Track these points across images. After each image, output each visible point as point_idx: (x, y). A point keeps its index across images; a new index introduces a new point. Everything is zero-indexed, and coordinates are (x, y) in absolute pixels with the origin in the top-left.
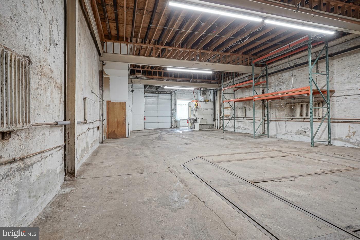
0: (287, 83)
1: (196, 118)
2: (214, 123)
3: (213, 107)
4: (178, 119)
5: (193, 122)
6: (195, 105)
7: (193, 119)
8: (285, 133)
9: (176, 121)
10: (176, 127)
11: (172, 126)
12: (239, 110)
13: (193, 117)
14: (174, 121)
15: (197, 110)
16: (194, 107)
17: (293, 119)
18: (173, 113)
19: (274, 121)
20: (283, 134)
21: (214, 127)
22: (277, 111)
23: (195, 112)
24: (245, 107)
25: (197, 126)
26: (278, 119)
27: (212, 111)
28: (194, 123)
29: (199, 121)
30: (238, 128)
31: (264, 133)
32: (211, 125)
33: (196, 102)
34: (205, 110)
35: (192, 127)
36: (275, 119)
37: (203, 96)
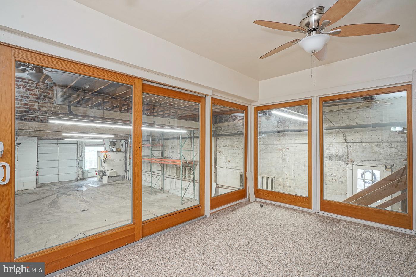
0: (176, 148)
1: (105, 170)
2: (125, 173)
3: (124, 158)
4: (85, 169)
5: (101, 174)
6: (104, 156)
7: (102, 171)
8: (175, 188)
9: (83, 171)
10: (83, 178)
11: (78, 177)
12: (145, 164)
13: (102, 169)
14: (80, 171)
15: (106, 161)
16: (103, 159)
17: (179, 178)
18: (80, 162)
19: (169, 178)
20: (174, 189)
21: (125, 178)
22: (171, 170)
23: (104, 164)
24: (150, 162)
25: (105, 179)
26: (171, 177)
27: (123, 162)
28: (102, 176)
29: (108, 173)
30: (145, 181)
31: (162, 188)
32: (122, 175)
33: (105, 153)
34: (115, 161)
35: (101, 180)
36: (169, 177)
37: (113, 146)
